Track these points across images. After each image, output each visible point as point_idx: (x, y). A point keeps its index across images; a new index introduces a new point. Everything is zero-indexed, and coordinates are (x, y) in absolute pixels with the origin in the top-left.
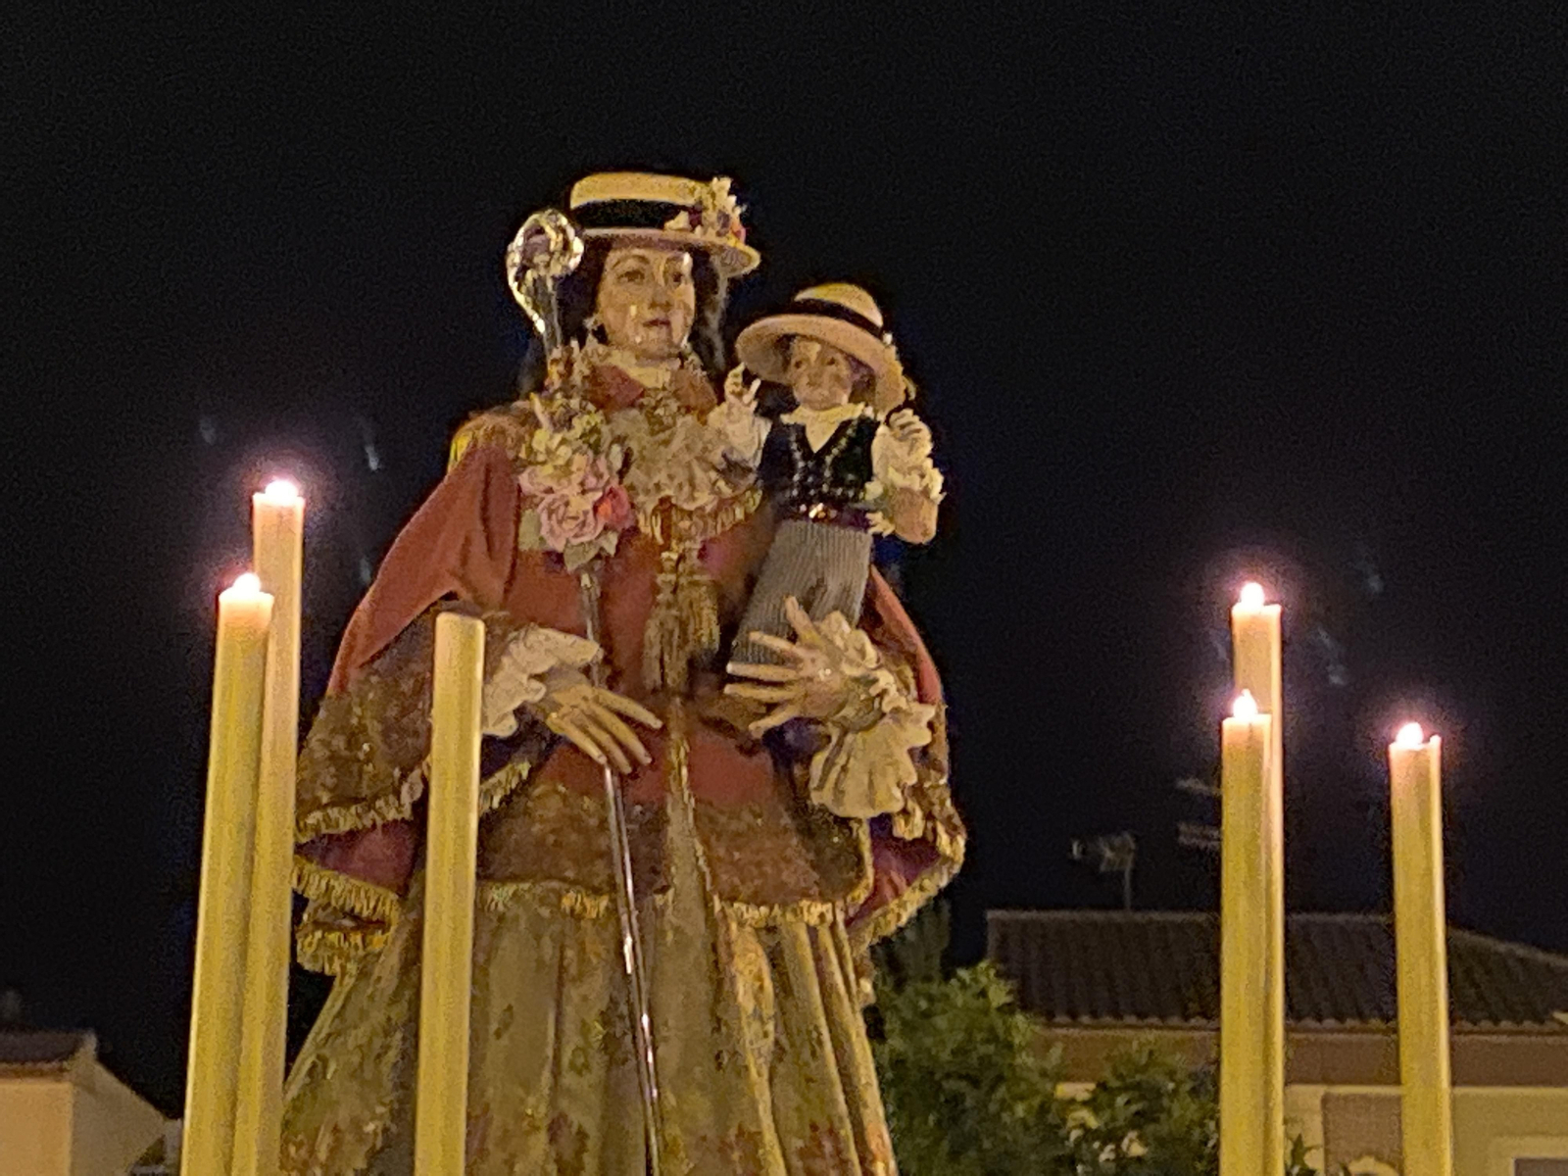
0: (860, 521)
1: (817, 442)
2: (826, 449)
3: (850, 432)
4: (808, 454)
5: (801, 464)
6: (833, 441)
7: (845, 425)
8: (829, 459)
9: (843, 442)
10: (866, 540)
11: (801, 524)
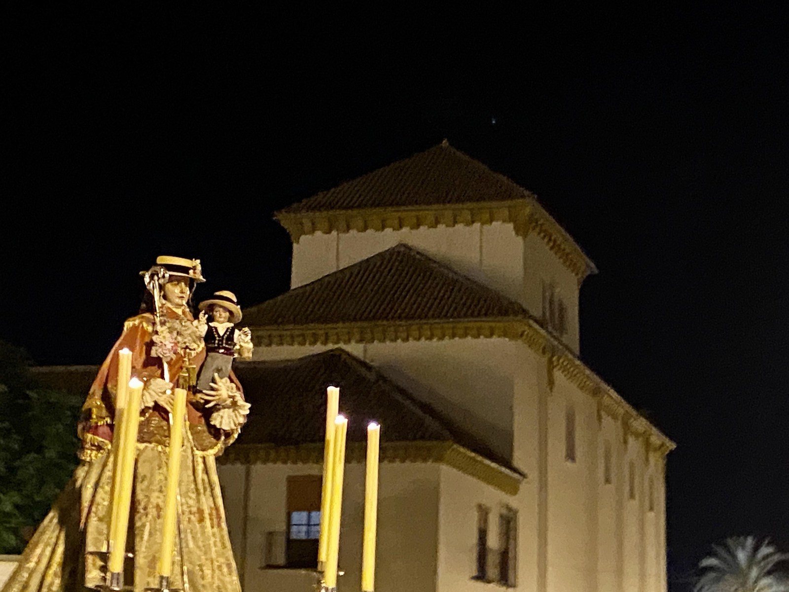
0: (232, 354)
1: (221, 333)
2: (224, 335)
3: (229, 330)
4: (219, 336)
5: (217, 338)
6: (225, 333)
7: (228, 328)
8: (225, 337)
9: (228, 333)
10: (232, 358)
11: (217, 354)
